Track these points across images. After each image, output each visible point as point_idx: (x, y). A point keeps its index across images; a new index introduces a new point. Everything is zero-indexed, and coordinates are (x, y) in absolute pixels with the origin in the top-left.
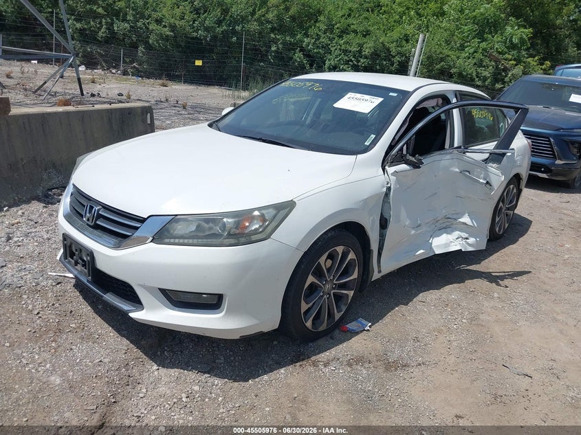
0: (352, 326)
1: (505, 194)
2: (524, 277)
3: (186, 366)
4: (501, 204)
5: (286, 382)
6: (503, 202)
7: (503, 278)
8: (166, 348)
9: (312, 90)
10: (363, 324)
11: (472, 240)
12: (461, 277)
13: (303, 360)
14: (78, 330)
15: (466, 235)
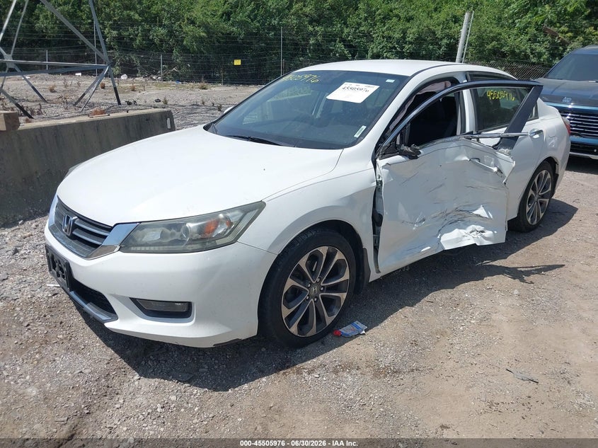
0: (346, 330)
1: (536, 180)
2: (553, 272)
3: (166, 375)
4: (531, 192)
5: (265, 391)
6: (534, 189)
7: (528, 273)
8: (151, 357)
9: (310, 82)
10: (358, 328)
11: (488, 233)
12: (478, 274)
13: (288, 367)
14: (64, 341)
15: (482, 228)
